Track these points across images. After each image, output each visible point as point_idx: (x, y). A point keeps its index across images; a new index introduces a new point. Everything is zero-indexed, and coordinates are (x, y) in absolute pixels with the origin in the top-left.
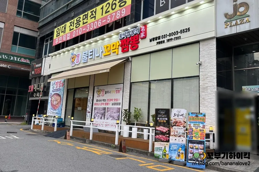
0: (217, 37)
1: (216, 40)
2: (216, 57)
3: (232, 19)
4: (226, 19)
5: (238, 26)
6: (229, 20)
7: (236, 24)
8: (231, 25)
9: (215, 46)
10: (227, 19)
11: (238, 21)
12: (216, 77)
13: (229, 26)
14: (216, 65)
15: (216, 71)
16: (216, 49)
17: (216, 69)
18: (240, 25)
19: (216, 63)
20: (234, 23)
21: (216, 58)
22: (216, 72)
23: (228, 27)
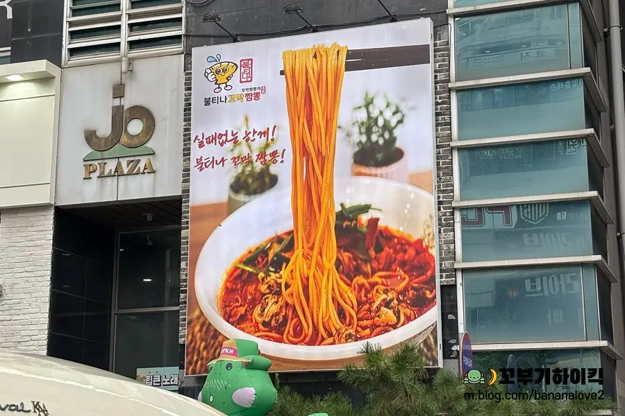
0: (58, 204)
1: (55, 214)
2: (49, 273)
3: (106, 154)
4: (88, 150)
5: (122, 179)
6: (99, 155)
7: (118, 173)
8: (103, 172)
9: (50, 235)
10: (92, 150)
11: (124, 162)
12: (46, 342)
13: (97, 174)
14: (47, 299)
15: (47, 321)
16: (54, 245)
17: (47, 315)
18: (129, 177)
19: (48, 294)
20: (111, 166)
21: (49, 278)
22: (46, 326)
23: (94, 176)
